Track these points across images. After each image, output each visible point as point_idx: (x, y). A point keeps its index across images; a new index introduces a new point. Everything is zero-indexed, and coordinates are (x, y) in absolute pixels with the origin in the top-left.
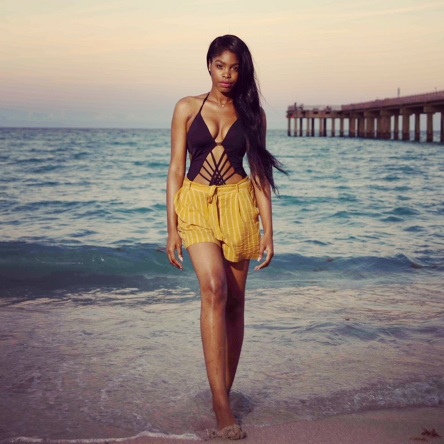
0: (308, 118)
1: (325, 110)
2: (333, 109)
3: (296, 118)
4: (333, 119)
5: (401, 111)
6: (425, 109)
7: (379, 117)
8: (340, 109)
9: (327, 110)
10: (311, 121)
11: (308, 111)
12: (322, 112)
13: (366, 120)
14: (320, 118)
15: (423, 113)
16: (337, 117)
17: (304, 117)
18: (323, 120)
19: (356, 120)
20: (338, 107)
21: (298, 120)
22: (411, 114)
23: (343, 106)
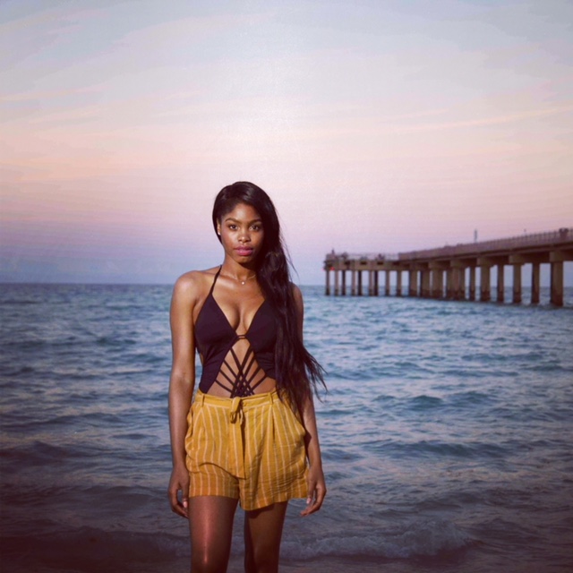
0: (353, 271)
1: (376, 259)
2: (387, 258)
3: (336, 271)
4: (388, 272)
5: (479, 261)
6: (511, 259)
7: (449, 270)
8: (396, 258)
9: (379, 260)
10: (357, 274)
11: (353, 261)
12: (372, 262)
13: (431, 274)
14: (370, 271)
15: (508, 263)
16: (393, 270)
17: (348, 269)
18: (373, 274)
19: (419, 274)
20: (394, 255)
21: (340, 273)
22: (492, 266)
23: (400, 255)
